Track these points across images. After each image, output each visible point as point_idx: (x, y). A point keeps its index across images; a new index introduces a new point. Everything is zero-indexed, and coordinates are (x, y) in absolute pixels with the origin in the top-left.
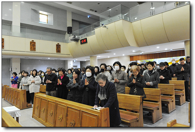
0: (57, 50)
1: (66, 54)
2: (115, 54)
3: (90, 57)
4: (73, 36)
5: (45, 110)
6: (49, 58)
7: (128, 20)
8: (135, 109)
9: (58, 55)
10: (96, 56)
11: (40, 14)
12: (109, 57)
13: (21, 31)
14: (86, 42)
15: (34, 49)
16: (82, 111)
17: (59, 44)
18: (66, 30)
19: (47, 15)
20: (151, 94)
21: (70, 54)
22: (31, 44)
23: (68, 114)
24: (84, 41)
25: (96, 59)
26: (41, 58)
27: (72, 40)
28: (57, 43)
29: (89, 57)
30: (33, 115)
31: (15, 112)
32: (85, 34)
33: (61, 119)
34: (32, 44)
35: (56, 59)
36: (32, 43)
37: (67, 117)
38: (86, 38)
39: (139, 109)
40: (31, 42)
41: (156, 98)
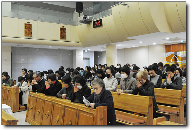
0: (61, 35)
1: (74, 41)
2: (141, 42)
3: (107, 45)
4: (84, 16)
5: (41, 111)
6: (50, 47)
8: (143, 112)
9: (63, 42)
10: (115, 45)
12: (134, 46)
13: (12, 8)
14: (101, 25)
15: (31, 34)
16: (79, 110)
17: (65, 28)
18: (74, 7)
20: (170, 96)
21: (78, 40)
22: (25, 26)
23: (65, 114)
24: (98, 24)
25: (115, 49)
26: (40, 47)
27: (81, 22)
28: (60, 26)
29: (105, 46)
30: (26, 118)
31: (6, 110)
32: (100, 14)
33: (58, 120)
34: (27, 27)
35: (60, 48)
36: (26, 25)
37: (64, 117)
38: (101, 20)
39: (147, 112)
41: (176, 102)
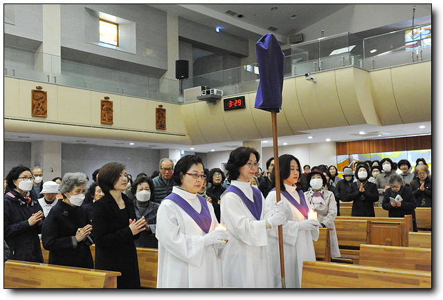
0: (157, 122)
1: (177, 132)
2: (310, 138)
3: (245, 142)
6: (132, 144)
7: (361, 67)
9: (160, 135)
10: (260, 142)
11: (101, 19)
12: (285, 144)
14: (243, 106)
15: (110, 120)
17: (163, 108)
19: (117, 25)
21: (185, 132)
22: (102, 106)
24: (237, 104)
26: (112, 143)
34: (105, 107)
35: (147, 145)
36: (104, 103)
38: (244, 97)
40: (102, 102)
